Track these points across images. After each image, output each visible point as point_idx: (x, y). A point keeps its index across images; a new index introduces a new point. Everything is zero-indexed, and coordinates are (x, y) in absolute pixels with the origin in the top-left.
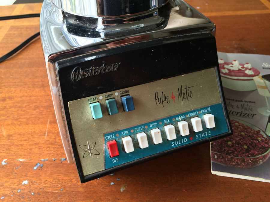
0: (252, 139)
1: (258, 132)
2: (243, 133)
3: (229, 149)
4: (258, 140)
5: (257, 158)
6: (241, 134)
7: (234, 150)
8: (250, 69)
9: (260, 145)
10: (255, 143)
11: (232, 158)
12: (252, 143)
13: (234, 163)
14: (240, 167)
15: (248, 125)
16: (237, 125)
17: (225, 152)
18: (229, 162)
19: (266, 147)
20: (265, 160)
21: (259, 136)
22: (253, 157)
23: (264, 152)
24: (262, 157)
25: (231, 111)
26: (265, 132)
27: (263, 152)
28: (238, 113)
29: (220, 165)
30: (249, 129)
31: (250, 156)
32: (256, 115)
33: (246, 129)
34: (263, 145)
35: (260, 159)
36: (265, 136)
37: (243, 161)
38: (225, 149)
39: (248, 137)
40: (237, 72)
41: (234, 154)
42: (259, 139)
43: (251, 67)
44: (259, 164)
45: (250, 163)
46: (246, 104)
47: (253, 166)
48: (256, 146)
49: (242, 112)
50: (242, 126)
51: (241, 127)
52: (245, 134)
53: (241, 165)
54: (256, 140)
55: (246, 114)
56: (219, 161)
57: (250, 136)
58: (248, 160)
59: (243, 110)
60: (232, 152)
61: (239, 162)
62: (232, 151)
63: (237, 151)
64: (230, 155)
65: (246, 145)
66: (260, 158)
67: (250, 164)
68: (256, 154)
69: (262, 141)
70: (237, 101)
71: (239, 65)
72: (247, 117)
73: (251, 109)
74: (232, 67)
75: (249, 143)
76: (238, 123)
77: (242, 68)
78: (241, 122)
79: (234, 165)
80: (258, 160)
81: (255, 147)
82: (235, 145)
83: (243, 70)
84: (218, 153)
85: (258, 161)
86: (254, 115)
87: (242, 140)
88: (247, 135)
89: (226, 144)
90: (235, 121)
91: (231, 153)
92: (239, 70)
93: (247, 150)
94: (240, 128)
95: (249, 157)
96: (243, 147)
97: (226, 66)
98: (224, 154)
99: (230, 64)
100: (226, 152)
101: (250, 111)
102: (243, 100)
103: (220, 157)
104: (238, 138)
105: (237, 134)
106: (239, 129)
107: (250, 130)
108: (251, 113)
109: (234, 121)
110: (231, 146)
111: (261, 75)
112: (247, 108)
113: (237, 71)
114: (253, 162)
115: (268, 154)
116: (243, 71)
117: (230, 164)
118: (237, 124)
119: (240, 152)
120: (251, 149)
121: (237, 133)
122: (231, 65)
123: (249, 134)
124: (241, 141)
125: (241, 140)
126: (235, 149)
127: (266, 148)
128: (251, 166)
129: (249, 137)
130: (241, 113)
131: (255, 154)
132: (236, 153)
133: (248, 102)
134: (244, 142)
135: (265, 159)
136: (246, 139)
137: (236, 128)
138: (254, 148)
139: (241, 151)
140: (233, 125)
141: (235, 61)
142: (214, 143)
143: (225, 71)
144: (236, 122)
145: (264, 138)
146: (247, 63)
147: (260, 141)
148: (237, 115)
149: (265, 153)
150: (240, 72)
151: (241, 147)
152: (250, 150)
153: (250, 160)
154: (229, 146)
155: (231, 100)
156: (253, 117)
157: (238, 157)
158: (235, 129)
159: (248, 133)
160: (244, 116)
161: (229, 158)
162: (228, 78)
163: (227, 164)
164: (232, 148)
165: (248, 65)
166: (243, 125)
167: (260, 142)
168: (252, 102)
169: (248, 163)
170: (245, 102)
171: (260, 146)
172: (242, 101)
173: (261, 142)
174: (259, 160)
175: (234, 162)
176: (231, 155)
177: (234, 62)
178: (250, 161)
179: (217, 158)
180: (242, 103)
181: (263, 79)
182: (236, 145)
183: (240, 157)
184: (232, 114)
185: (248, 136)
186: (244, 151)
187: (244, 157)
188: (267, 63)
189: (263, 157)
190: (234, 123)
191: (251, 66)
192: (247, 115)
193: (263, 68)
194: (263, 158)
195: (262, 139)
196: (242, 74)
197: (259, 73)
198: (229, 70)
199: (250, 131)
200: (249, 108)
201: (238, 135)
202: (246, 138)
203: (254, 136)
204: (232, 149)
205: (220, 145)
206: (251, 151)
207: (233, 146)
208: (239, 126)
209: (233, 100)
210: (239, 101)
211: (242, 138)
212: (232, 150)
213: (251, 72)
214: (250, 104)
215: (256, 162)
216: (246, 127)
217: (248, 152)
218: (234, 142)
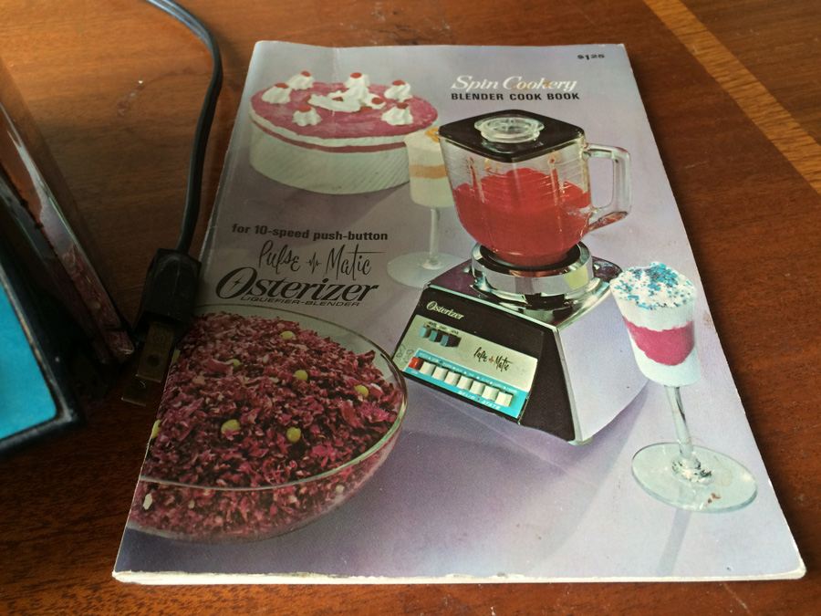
0: (331, 396)
1: (365, 360)
2: (301, 375)
3: (218, 456)
4: (354, 397)
5: (326, 481)
6: (294, 379)
7: (238, 456)
8: (403, 106)
9: (359, 416)
10: (338, 410)
11: (218, 496)
12: (327, 411)
13: (219, 521)
14: (240, 532)
15: (336, 334)
16: (288, 341)
17: (195, 473)
18: (201, 517)
19: (378, 424)
20: (357, 485)
21: (365, 376)
22: (312, 475)
23: (363, 448)
24: (351, 471)
25: (278, 283)
26: (390, 359)
27: (360, 445)
28: (308, 286)
29: (155, 538)
30: (332, 351)
31: (300, 473)
32: (376, 287)
33: (319, 352)
34: (370, 418)
35: (338, 483)
36: (387, 376)
37: (266, 501)
38: (198, 460)
39: (318, 389)
40: (353, 121)
41: (235, 477)
42: (362, 390)
43: (411, 97)
44: (330, 508)
45: (293, 505)
46: (351, 245)
47: (299, 519)
48: (337, 427)
49: (326, 280)
50: (307, 343)
51: (303, 348)
52: (310, 377)
53: (248, 524)
54: (345, 397)
55: (341, 286)
56: (156, 519)
57: (326, 384)
58: (285, 496)
59: (331, 275)
60: (229, 466)
61: (244, 511)
62: (226, 463)
63: (249, 459)
64: (216, 485)
65: (299, 426)
66: (337, 480)
67: (291, 511)
68: (329, 462)
69: (372, 396)
70: (317, 237)
71: (367, 90)
72: (341, 300)
73: (367, 263)
74: (340, 99)
75: (315, 413)
76: (296, 331)
77: (375, 101)
78: (306, 325)
79: (218, 529)
80: (329, 486)
81: (332, 427)
82: (250, 433)
83: (377, 111)
84: (161, 482)
85: (327, 491)
86: (368, 288)
87: (287, 406)
88: (316, 379)
89: (214, 431)
90: (284, 322)
91: (223, 471)
92: (365, 110)
93: (297, 450)
94: (298, 351)
95: (294, 477)
96: (285, 436)
97: (316, 100)
98: (188, 482)
99: (335, 91)
100: (199, 469)
101: (358, 274)
102: (345, 233)
103: (164, 498)
104: (274, 400)
105: (276, 380)
106: (291, 359)
107: (335, 357)
108: (363, 280)
109: (281, 326)
110: (231, 439)
111: (437, 124)
112: (350, 265)
113: (354, 117)
114: (305, 500)
115: (378, 452)
116: (374, 116)
117: (199, 524)
118: (289, 335)
119: (261, 460)
120: (314, 442)
121: (275, 376)
122: (339, 94)
123: (325, 374)
124: (281, 412)
125: (284, 403)
126: (246, 453)
127: (377, 429)
128: (289, 520)
129: (321, 386)
130: (322, 286)
131: (324, 463)
132: (243, 467)
133: (359, 237)
134: (295, 411)
135: (360, 477)
136: (307, 397)
137: (281, 354)
138: (329, 433)
139: (268, 455)
140: (272, 341)
141: (357, 75)
142: (163, 438)
143: (306, 118)
144: (289, 326)
145: (381, 383)
146: (398, 83)
147: (361, 399)
148: (299, 297)
149: (368, 448)
150: (365, 119)
151: (274, 439)
152: (309, 444)
153: (296, 494)
154: (225, 438)
155: (298, 234)
156: (360, 299)
157: (248, 486)
158: (274, 360)
159: (325, 370)
160: (326, 298)
161: (205, 498)
162: (312, 146)
163: (185, 532)
164: (231, 450)
165: (401, 87)
166: (311, 341)
167: (360, 403)
168: (377, 237)
169: (281, 511)
170: (351, 236)
171: (355, 422)
172: (338, 236)
173: (366, 401)
174: (334, 486)
175: (220, 513)
176: (221, 481)
177: (351, 82)
178: (294, 499)
179: (152, 507)
180: (337, 244)
181: (443, 139)
182: (253, 432)
183: (255, 488)
184: (280, 297)
185: (320, 382)
186: (280, 456)
187: (274, 481)
188: (470, 78)
189: (354, 473)
190: (279, 333)
191: (411, 92)
192: (342, 290)
193: (454, 96)
194: (354, 477)
195: (371, 390)
196: (370, 126)
197: (434, 118)
198: (324, 113)
199: (334, 361)
200: (358, 259)
201: (280, 383)
202: (307, 394)
203: (346, 378)
204: (232, 454)
205: (183, 443)
206: (310, 448)
207: (239, 438)
208: (297, 342)
209: (306, 234)
210: (325, 236)
211: (292, 395)
212: (229, 457)
213: (404, 117)
214: (365, 245)
215: (320, 496)
216: (322, 345)
217: (298, 459)
218: (252, 418)
